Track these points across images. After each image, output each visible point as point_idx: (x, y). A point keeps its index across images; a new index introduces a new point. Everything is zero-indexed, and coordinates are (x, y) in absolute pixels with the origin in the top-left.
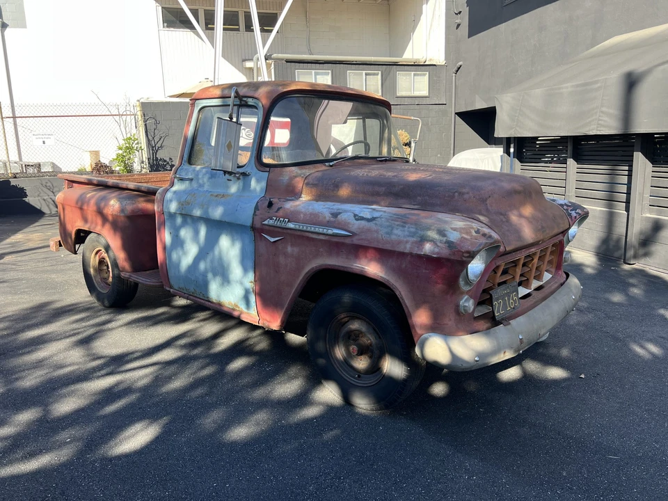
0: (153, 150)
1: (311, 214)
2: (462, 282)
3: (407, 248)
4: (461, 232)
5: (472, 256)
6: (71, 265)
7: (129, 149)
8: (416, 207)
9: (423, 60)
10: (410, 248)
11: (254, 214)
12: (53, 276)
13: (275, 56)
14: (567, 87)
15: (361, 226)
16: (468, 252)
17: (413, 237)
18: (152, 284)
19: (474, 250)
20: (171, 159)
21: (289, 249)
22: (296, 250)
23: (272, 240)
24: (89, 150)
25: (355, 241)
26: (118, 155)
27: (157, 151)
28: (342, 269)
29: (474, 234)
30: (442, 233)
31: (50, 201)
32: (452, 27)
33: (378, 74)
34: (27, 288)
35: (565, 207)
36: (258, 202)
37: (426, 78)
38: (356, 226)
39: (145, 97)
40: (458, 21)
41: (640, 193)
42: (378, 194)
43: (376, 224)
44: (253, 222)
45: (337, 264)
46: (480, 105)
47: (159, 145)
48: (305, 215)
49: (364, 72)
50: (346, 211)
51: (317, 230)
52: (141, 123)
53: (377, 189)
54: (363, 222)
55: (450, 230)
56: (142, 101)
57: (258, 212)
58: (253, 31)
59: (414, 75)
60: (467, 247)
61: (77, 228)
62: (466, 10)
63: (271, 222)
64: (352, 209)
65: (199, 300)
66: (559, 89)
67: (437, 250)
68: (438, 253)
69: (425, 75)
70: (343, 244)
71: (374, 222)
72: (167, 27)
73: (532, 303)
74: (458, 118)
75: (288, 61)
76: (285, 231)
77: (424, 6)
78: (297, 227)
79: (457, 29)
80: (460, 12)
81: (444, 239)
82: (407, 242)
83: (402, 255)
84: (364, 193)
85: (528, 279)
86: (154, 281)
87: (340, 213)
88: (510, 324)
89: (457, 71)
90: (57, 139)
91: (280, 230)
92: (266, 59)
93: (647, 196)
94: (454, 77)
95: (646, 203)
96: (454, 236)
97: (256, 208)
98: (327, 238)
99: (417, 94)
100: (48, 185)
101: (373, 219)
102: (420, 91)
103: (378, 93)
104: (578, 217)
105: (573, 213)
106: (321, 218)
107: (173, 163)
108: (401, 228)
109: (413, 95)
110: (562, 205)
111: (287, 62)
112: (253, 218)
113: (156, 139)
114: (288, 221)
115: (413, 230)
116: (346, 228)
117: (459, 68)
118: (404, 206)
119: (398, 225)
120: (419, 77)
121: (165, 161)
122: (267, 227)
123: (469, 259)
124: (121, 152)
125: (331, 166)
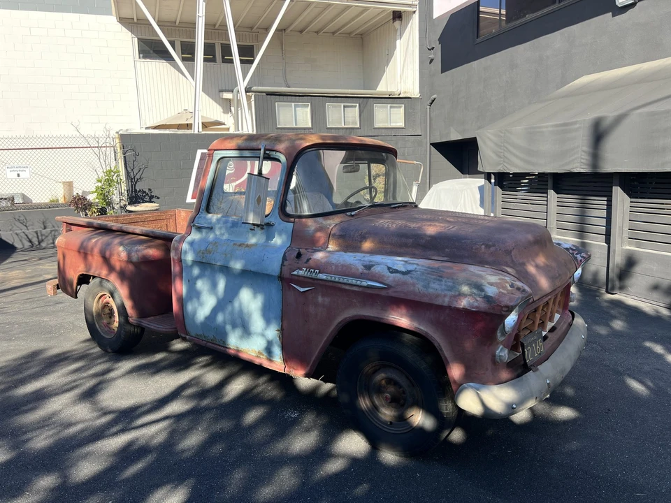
0: (132, 181)
1: (343, 266)
2: (499, 334)
3: (446, 302)
4: (498, 288)
5: (510, 310)
6: (60, 305)
7: (109, 182)
8: (445, 259)
9: (398, 93)
10: (449, 302)
11: (283, 264)
12: (46, 319)
13: (254, 88)
14: (547, 127)
15: (397, 279)
16: (507, 307)
17: (450, 290)
18: (164, 330)
19: (512, 304)
20: (150, 190)
21: (320, 299)
22: (327, 300)
23: (302, 290)
24: (64, 180)
25: (391, 293)
26: (97, 188)
27: (136, 183)
28: (377, 320)
29: (509, 288)
30: (479, 287)
31: (23, 235)
32: (425, 62)
33: (355, 107)
34: (21, 333)
35: (571, 251)
36: (285, 253)
37: (402, 110)
38: (391, 279)
39: (125, 129)
40: (432, 56)
41: (619, 227)
42: (406, 245)
43: (411, 277)
44: (281, 272)
45: (372, 315)
46: (455, 136)
47: (138, 177)
48: (337, 266)
49: (342, 105)
50: (378, 264)
51: (350, 281)
52: (120, 155)
53: (404, 240)
54: (398, 275)
55: (487, 285)
56: (121, 132)
57: (286, 263)
58: (233, 63)
59: (391, 107)
60: (506, 301)
61: (81, 273)
62: (438, 47)
63: (301, 273)
64: (383, 261)
65: (218, 347)
66: (540, 127)
67: (476, 304)
68: (477, 307)
69: (400, 107)
70: (378, 296)
71: (409, 275)
72: (144, 57)
73: (550, 345)
74: (432, 148)
75: (269, 94)
76: (316, 282)
77: (398, 42)
78: (329, 278)
79: (430, 63)
80: (433, 48)
81: (483, 294)
82: (445, 296)
83: (440, 308)
84: (391, 244)
85: (543, 322)
86: (167, 327)
87: (373, 266)
88: (538, 369)
89: (431, 104)
90: (33, 171)
91: (310, 280)
92: (246, 92)
93: (626, 229)
94: (428, 110)
95: (626, 235)
96: (491, 291)
97: (284, 258)
98: (360, 289)
99: (393, 125)
100: (21, 219)
101: (408, 272)
102: (396, 123)
103: (356, 124)
104: (583, 260)
105: (579, 257)
106: (353, 270)
107: (152, 194)
108: (438, 282)
109: (389, 126)
110: (567, 249)
111: (267, 94)
112: (281, 268)
113: (135, 171)
114: (319, 272)
115: (450, 284)
116: (381, 280)
117: (433, 101)
118: (433, 258)
119: (434, 279)
120: (395, 109)
121: (145, 192)
122: (296, 278)
123: (507, 313)
124: (100, 184)
125: (352, 216)
